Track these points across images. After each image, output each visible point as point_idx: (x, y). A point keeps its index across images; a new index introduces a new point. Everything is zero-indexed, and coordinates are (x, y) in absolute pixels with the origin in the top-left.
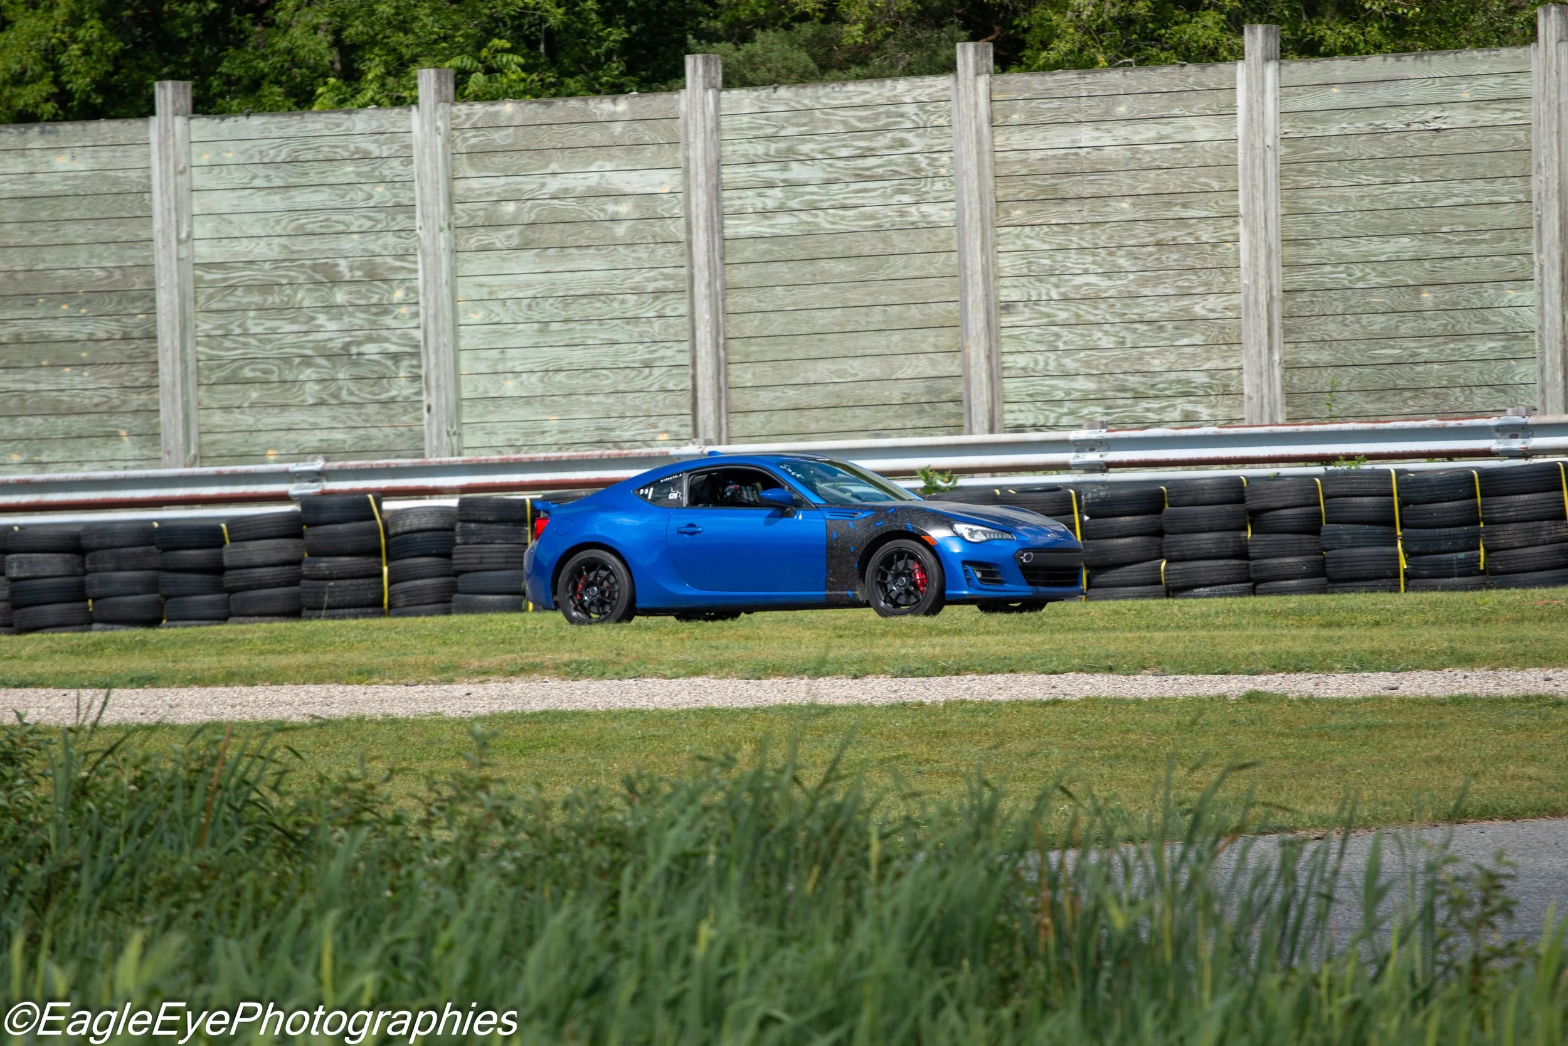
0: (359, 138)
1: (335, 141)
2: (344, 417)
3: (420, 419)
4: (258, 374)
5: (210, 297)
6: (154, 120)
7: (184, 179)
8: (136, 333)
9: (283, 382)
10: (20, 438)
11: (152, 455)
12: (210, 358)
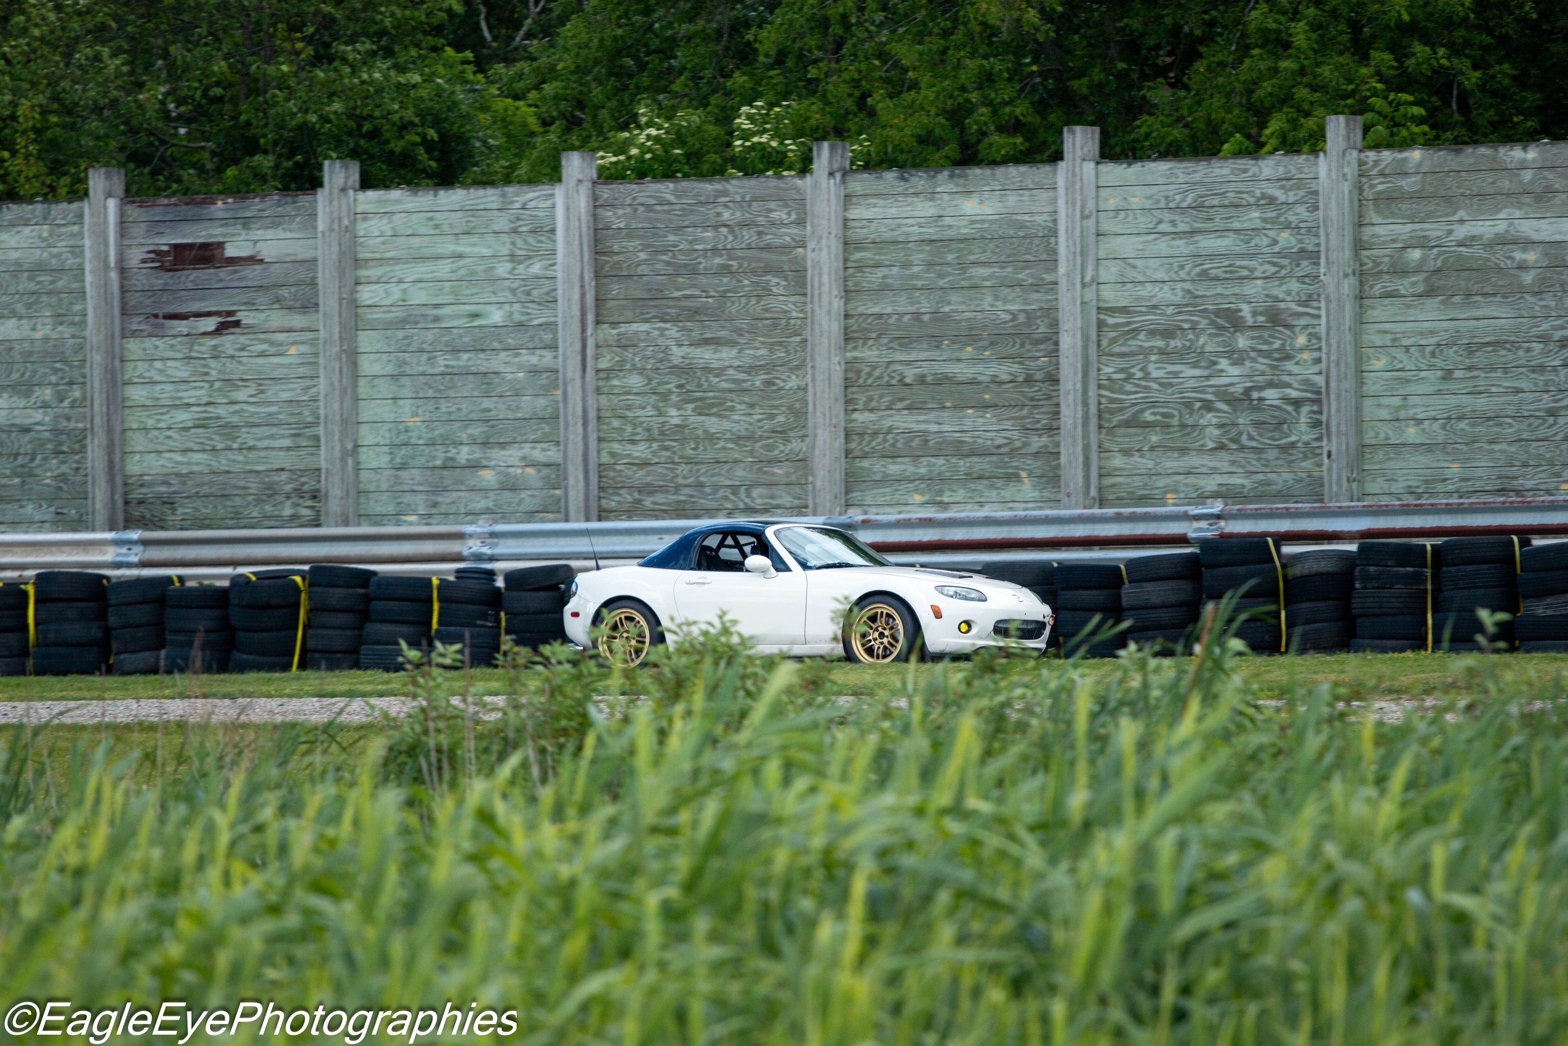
0: (1265, 184)
1: (1241, 187)
2: (1243, 462)
3: (1320, 465)
4: (1159, 418)
5: (1113, 341)
6: (1062, 165)
7: (1091, 223)
8: (1039, 376)
9: (1183, 426)
10: (922, 478)
11: (1052, 496)
12: (1112, 401)
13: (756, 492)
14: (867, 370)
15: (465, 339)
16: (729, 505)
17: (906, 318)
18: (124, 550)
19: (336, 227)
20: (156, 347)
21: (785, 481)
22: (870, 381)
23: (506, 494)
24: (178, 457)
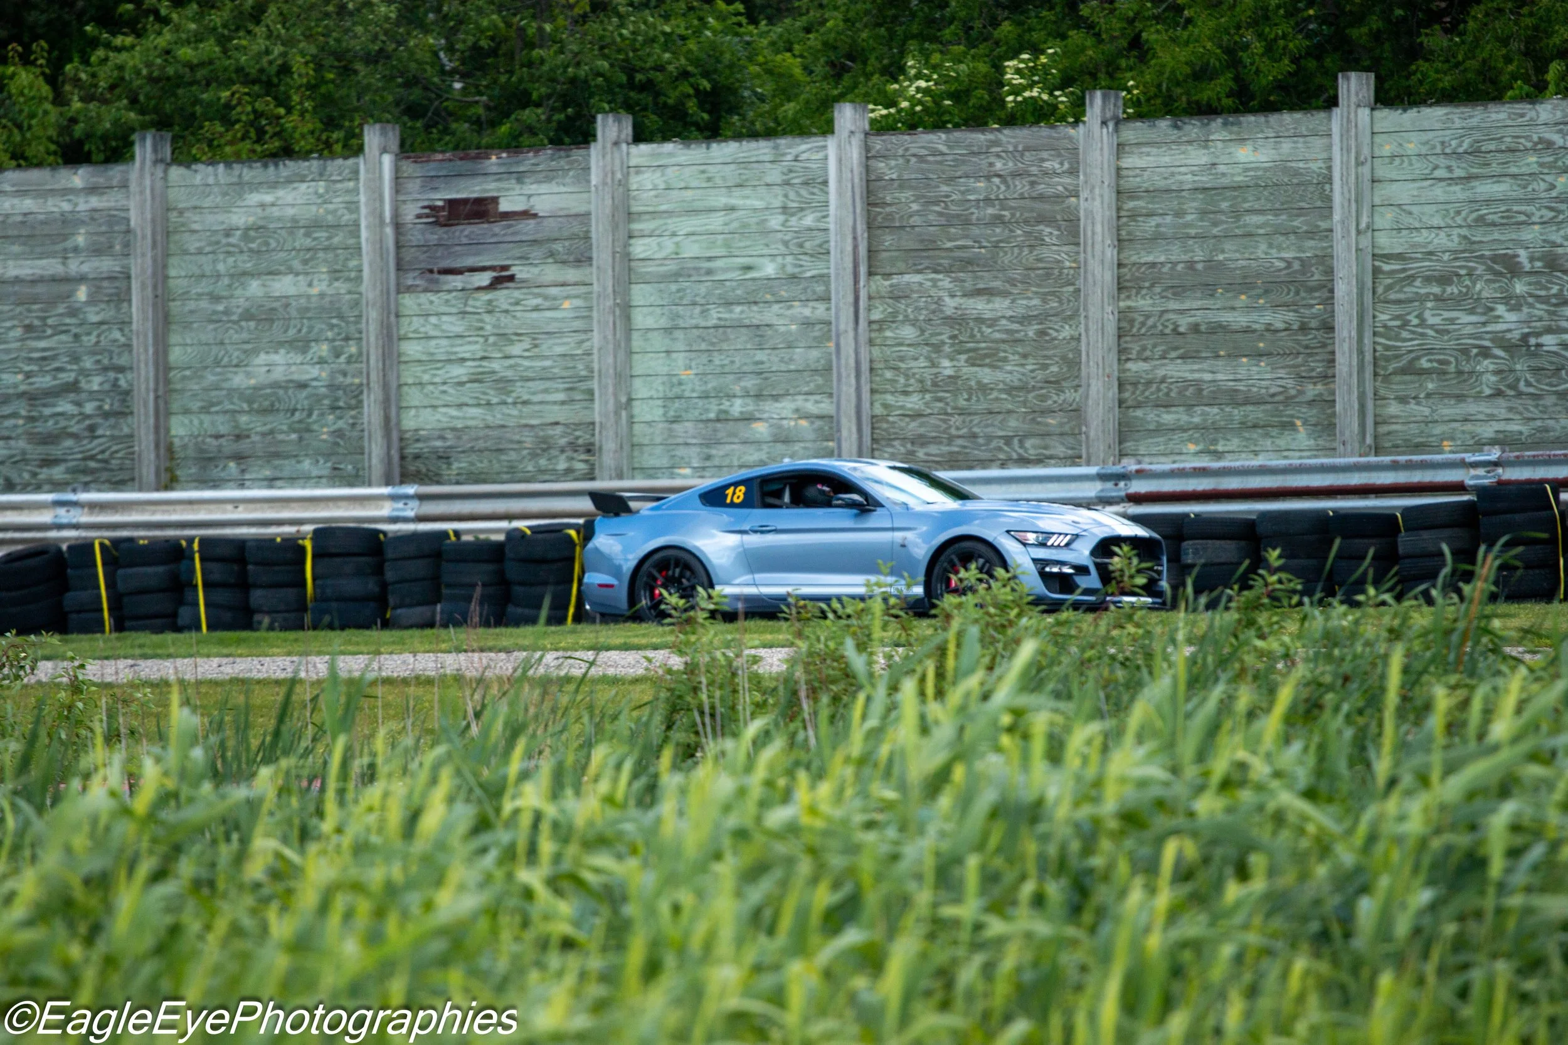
0: (1542, 129)
1: (1517, 131)
2: (1521, 409)
4: (1435, 365)
5: (1389, 288)
6: (1337, 112)
7: (1366, 170)
8: (1314, 324)
9: (1460, 373)
10: (1196, 428)
11: (1328, 445)
12: (1387, 348)
13: (1028, 443)
14: (1141, 319)
15: (739, 292)
16: (1002, 456)
17: (1180, 267)
18: (400, 505)
19: (609, 180)
20: (431, 302)
21: (1058, 431)
22: (1143, 331)
23: (779, 445)
24: (453, 412)
